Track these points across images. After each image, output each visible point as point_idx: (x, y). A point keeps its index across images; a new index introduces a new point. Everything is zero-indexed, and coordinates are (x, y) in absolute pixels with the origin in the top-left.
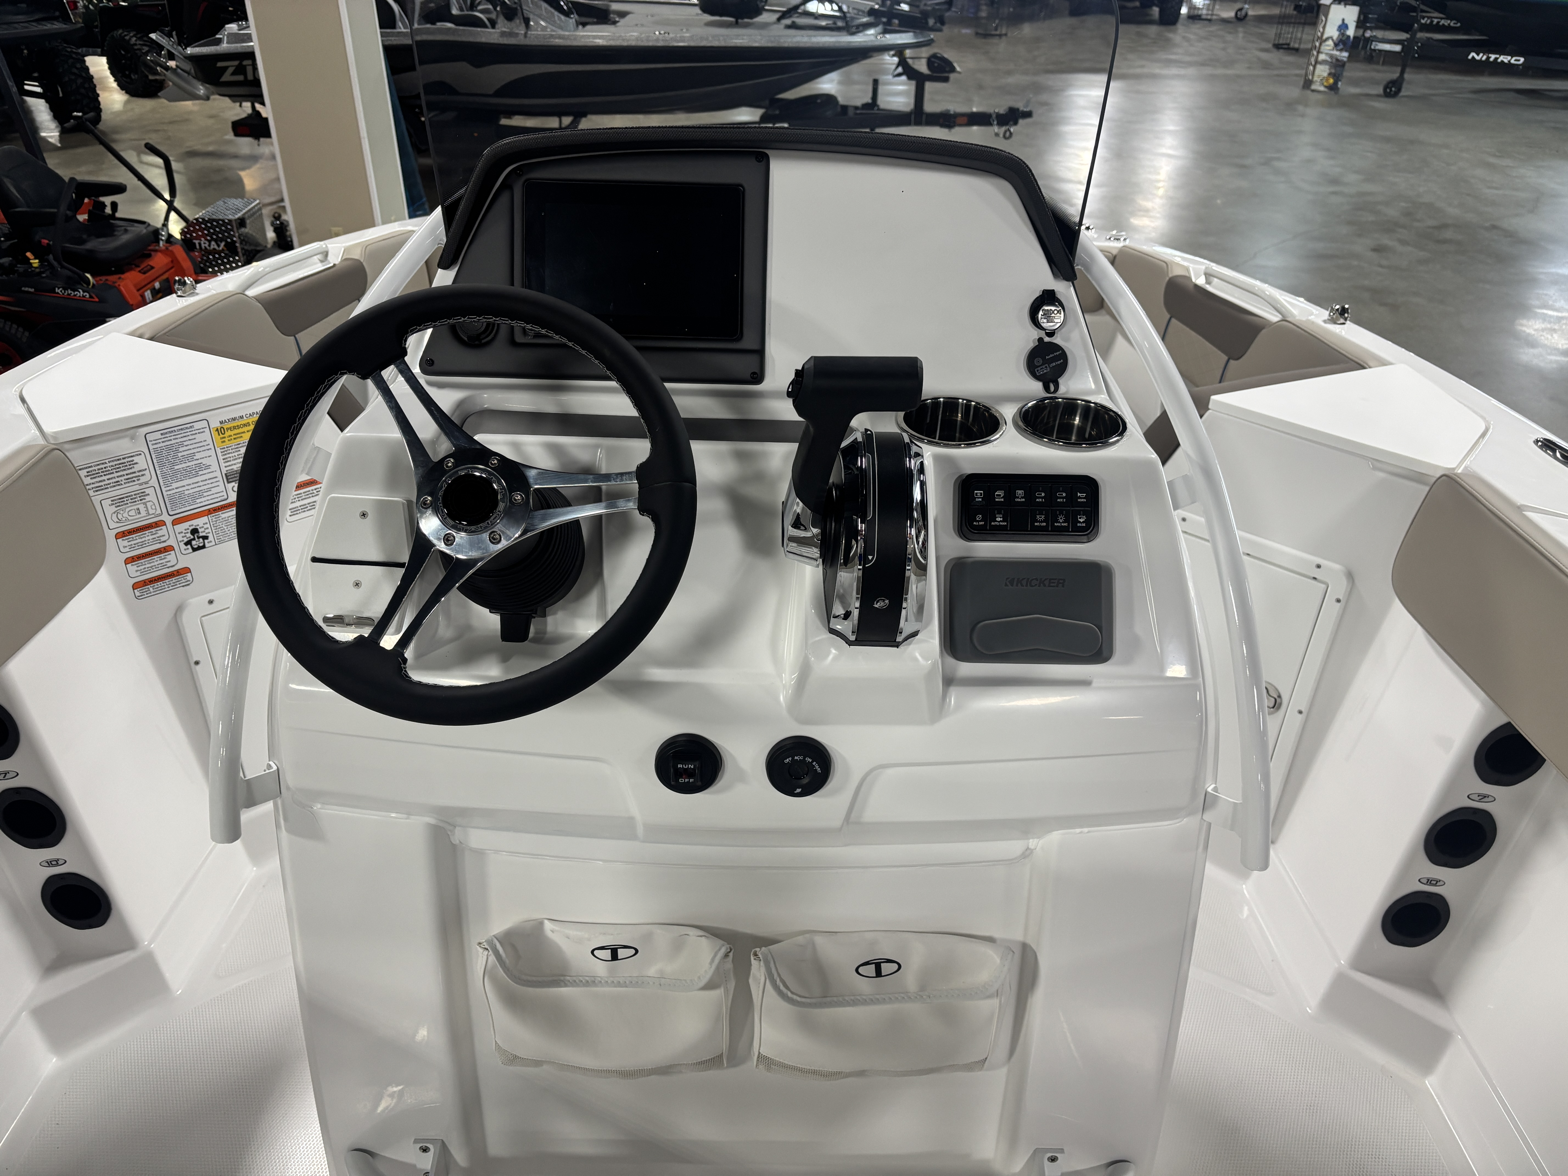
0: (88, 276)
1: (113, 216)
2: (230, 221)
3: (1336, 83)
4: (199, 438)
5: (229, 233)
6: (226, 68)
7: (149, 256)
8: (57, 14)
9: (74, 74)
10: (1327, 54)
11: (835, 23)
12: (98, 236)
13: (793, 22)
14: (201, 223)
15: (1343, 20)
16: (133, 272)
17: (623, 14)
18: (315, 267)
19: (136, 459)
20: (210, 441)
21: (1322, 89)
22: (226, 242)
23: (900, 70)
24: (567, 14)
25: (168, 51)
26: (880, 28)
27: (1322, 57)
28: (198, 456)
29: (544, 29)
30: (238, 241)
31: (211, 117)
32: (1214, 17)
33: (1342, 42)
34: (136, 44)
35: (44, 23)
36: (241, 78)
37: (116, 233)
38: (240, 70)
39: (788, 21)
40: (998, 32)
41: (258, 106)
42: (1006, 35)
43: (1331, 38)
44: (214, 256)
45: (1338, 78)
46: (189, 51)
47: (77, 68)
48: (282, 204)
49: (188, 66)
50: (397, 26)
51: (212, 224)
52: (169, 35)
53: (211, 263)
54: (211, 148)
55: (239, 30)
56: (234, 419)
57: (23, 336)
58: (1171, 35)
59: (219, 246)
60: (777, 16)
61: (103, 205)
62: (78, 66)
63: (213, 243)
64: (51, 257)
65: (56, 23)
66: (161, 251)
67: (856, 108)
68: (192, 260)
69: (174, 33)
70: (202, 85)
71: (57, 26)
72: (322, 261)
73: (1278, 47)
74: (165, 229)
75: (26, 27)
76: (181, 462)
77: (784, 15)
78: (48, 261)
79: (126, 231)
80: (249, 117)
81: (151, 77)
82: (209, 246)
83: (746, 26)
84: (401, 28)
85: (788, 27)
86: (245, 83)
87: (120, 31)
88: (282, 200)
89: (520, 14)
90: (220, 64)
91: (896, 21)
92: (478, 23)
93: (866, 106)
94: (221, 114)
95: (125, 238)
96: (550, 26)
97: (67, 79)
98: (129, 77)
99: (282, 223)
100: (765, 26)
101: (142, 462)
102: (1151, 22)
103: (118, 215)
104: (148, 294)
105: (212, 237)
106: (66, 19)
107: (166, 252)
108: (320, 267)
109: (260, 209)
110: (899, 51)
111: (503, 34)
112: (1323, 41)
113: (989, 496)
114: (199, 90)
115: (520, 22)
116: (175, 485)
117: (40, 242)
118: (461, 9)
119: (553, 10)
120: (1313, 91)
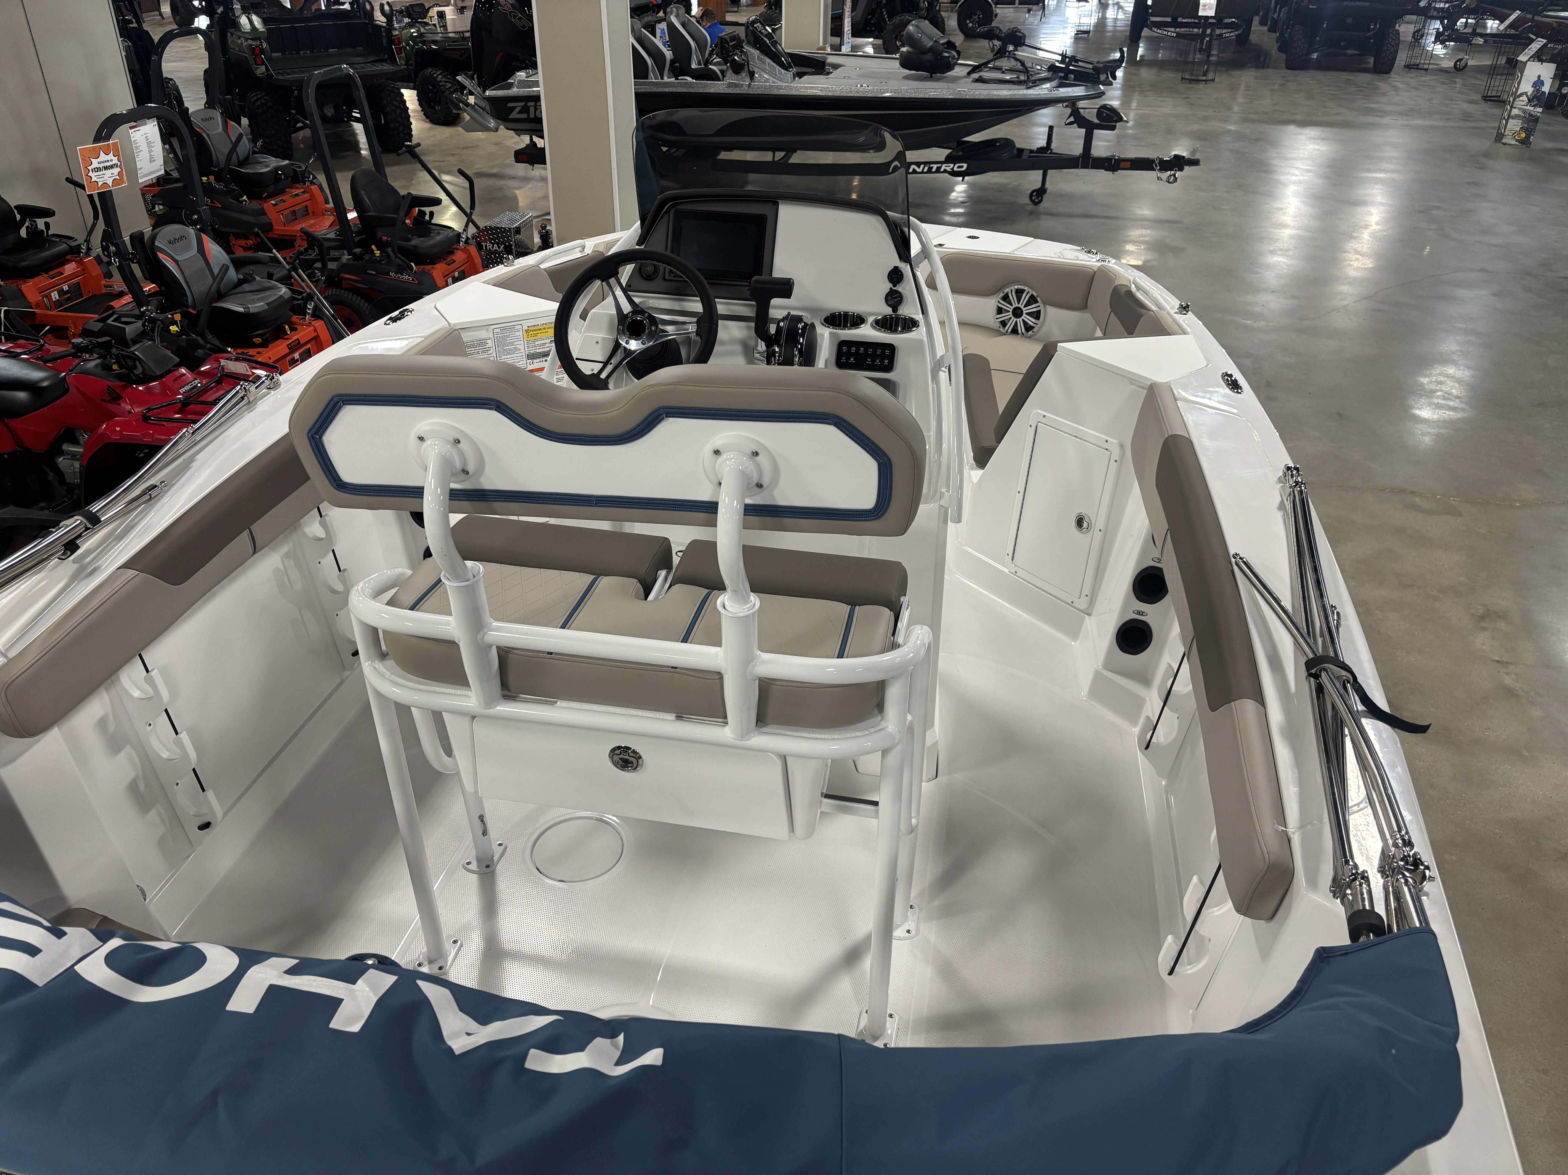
0: (413, 264)
1: (429, 222)
2: (510, 229)
3: (1528, 137)
4: (517, 334)
5: (508, 238)
6: (515, 108)
7: (453, 252)
8: (386, 56)
9: (395, 106)
10: (1520, 109)
11: (1018, 77)
12: (420, 237)
13: (980, 76)
14: (489, 230)
15: (1539, 76)
16: (441, 264)
17: (836, 67)
18: (577, 255)
19: (488, 341)
20: (522, 336)
21: (1514, 142)
22: (505, 245)
23: (1072, 119)
24: (786, 68)
25: (469, 90)
26: (1054, 83)
27: (1515, 112)
28: (516, 343)
29: (767, 80)
30: (514, 244)
31: (496, 144)
32: (1431, 67)
33: (1537, 98)
34: (441, 81)
35: (377, 64)
36: (525, 116)
37: (432, 235)
38: (525, 110)
39: (976, 76)
40: (1204, 78)
41: (535, 139)
42: (1213, 80)
43: (1526, 93)
44: (495, 256)
45: (1530, 132)
46: (487, 93)
47: (397, 101)
48: (547, 217)
49: (483, 104)
50: (649, 77)
51: (496, 231)
52: (472, 78)
53: (492, 261)
54: (494, 171)
55: (527, 77)
56: (534, 326)
57: (364, 306)
58: (1380, 84)
59: (499, 248)
60: (969, 69)
61: (424, 213)
62: (398, 99)
63: (495, 245)
64: (389, 250)
65: (385, 64)
66: (461, 250)
67: (1031, 151)
68: (481, 256)
69: (475, 76)
70: (493, 119)
71: (386, 67)
72: (581, 252)
73: (1486, 99)
74: (465, 233)
75: (363, 68)
76: (508, 346)
77: (975, 69)
78: (386, 252)
79: (439, 233)
80: (528, 146)
81: (454, 111)
82: (493, 248)
83: (938, 80)
84: (652, 79)
85: (976, 81)
86: (528, 120)
87: (430, 70)
88: (549, 214)
89: (746, 68)
90: (510, 105)
91: (1072, 76)
92: (711, 76)
93: (1041, 150)
94: (504, 142)
95: (438, 238)
96: (771, 78)
97: (388, 109)
98: (433, 108)
99: (547, 232)
100: (956, 79)
101: (490, 343)
102: (1366, 70)
103: (433, 222)
104: (450, 280)
105: (495, 241)
106: (393, 61)
107: (465, 250)
108: (579, 255)
109: (532, 221)
110: (1072, 102)
111: (730, 85)
112: (1517, 96)
113: (849, 350)
114: (490, 123)
115: (746, 75)
116: (503, 357)
117: (381, 238)
118: (699, 63)
119: (775, 65)
120: (1505, 144)
